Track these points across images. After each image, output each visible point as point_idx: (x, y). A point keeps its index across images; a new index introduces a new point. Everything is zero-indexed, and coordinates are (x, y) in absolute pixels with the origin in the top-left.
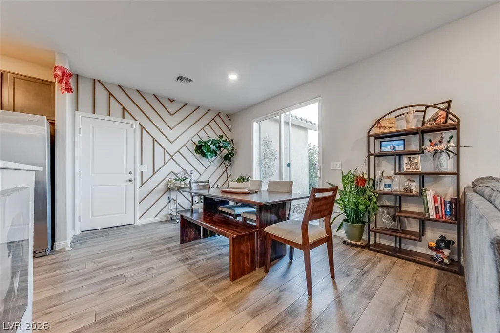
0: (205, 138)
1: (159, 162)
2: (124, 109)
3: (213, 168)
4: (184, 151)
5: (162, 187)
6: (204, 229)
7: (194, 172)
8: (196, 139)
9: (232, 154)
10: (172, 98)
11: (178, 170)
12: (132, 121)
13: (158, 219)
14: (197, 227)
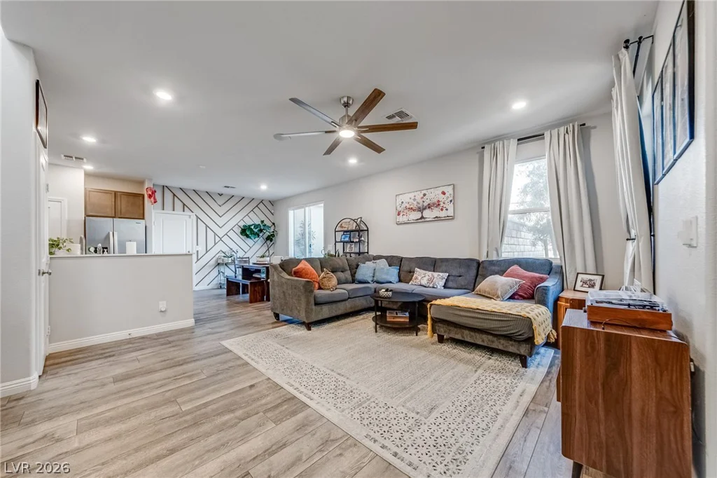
0: (249, 222)
1: (211, 244)
2: (184, 205)
3: (257, 246)
4: (231, 234)
5: (213, 262)
6: (243, 284)
7: (240, 250)
8: (242, 224)
9: (273, 235)
10: (220, 193)
11: (226, 249)
12: (190, 213)
13: (210, 287)
14: (237, 285)
